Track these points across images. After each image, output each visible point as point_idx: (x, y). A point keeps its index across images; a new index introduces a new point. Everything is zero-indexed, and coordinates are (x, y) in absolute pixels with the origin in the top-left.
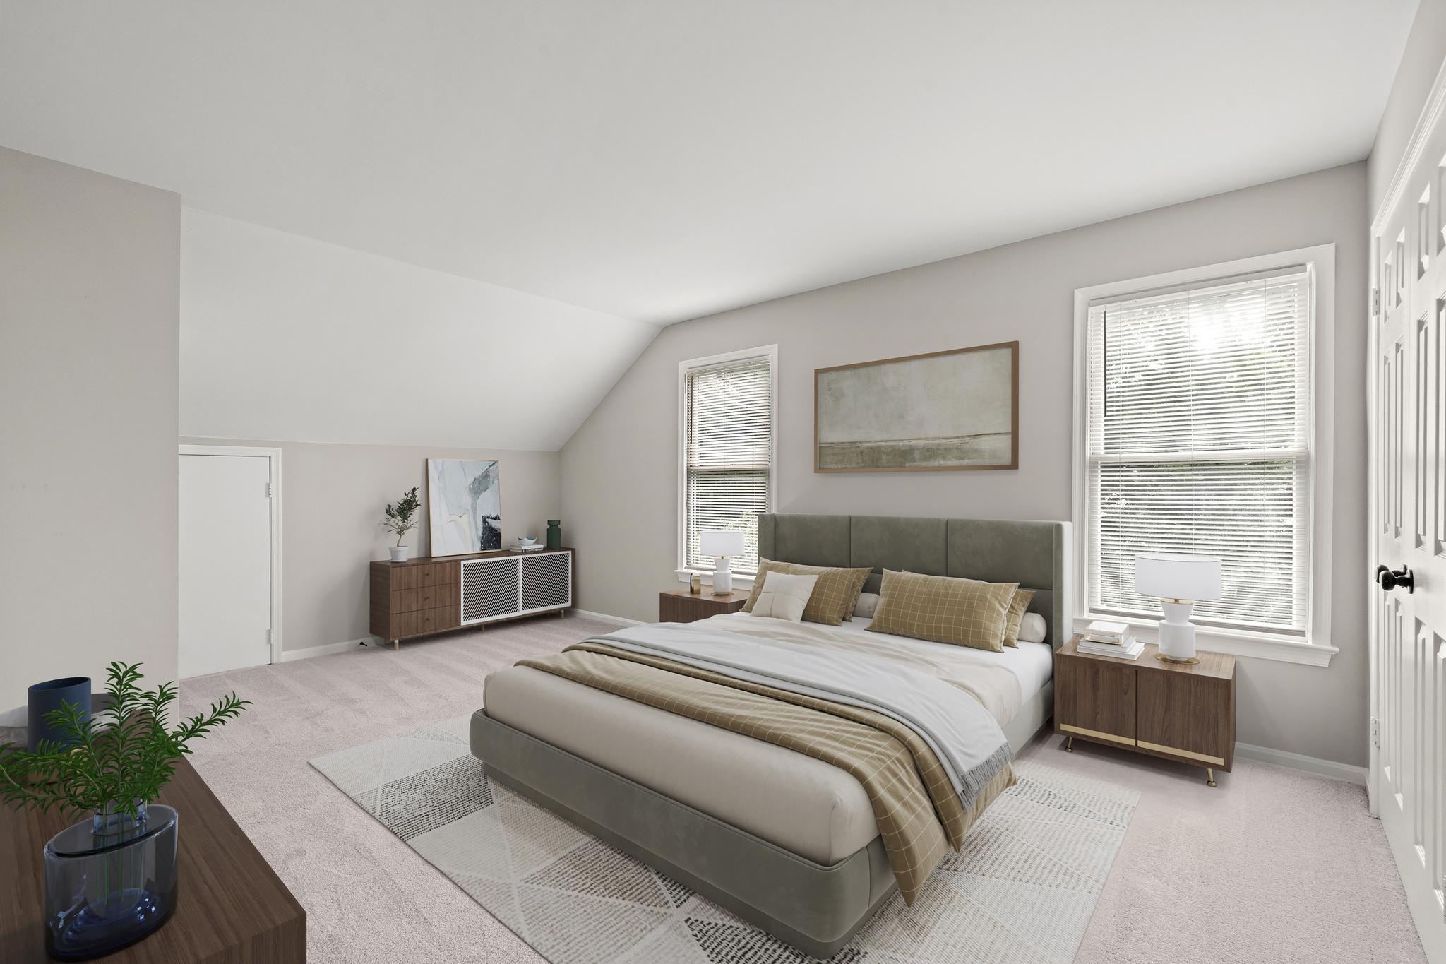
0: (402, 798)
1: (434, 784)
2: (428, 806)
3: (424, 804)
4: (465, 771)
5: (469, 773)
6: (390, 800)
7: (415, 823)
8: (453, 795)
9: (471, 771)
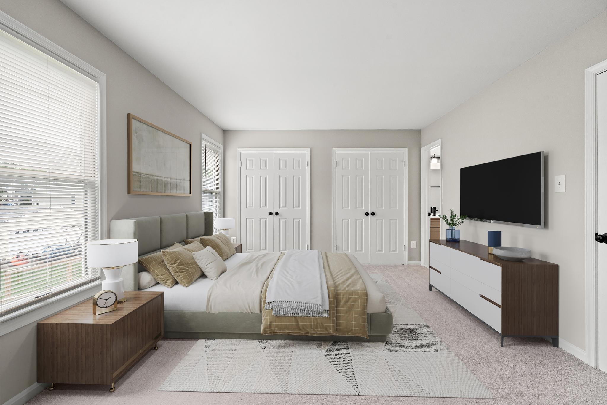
0: (428, 341)
1: (413, 342)
2: (418, 333)
3: (419, 335)
4: (396, 343)
5: (395, 341)
6: (434, 342)
7: (423, 329)
8: (406, 334)
9: (393, 341)
